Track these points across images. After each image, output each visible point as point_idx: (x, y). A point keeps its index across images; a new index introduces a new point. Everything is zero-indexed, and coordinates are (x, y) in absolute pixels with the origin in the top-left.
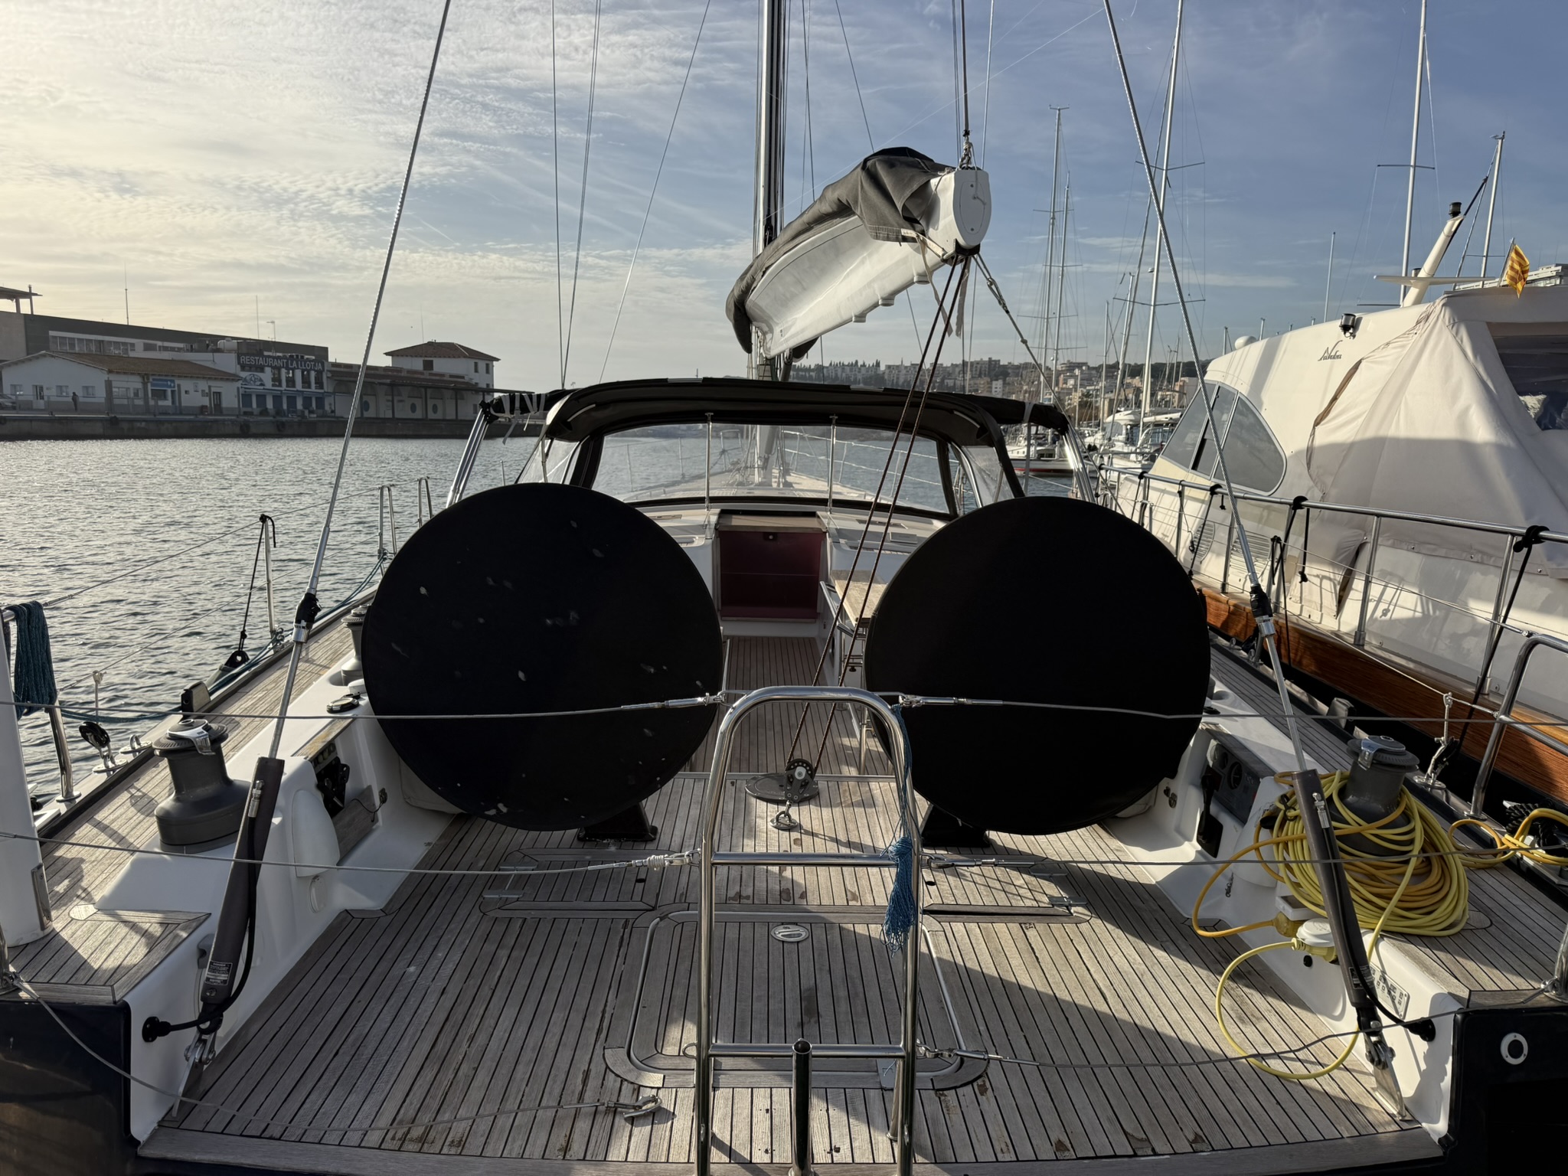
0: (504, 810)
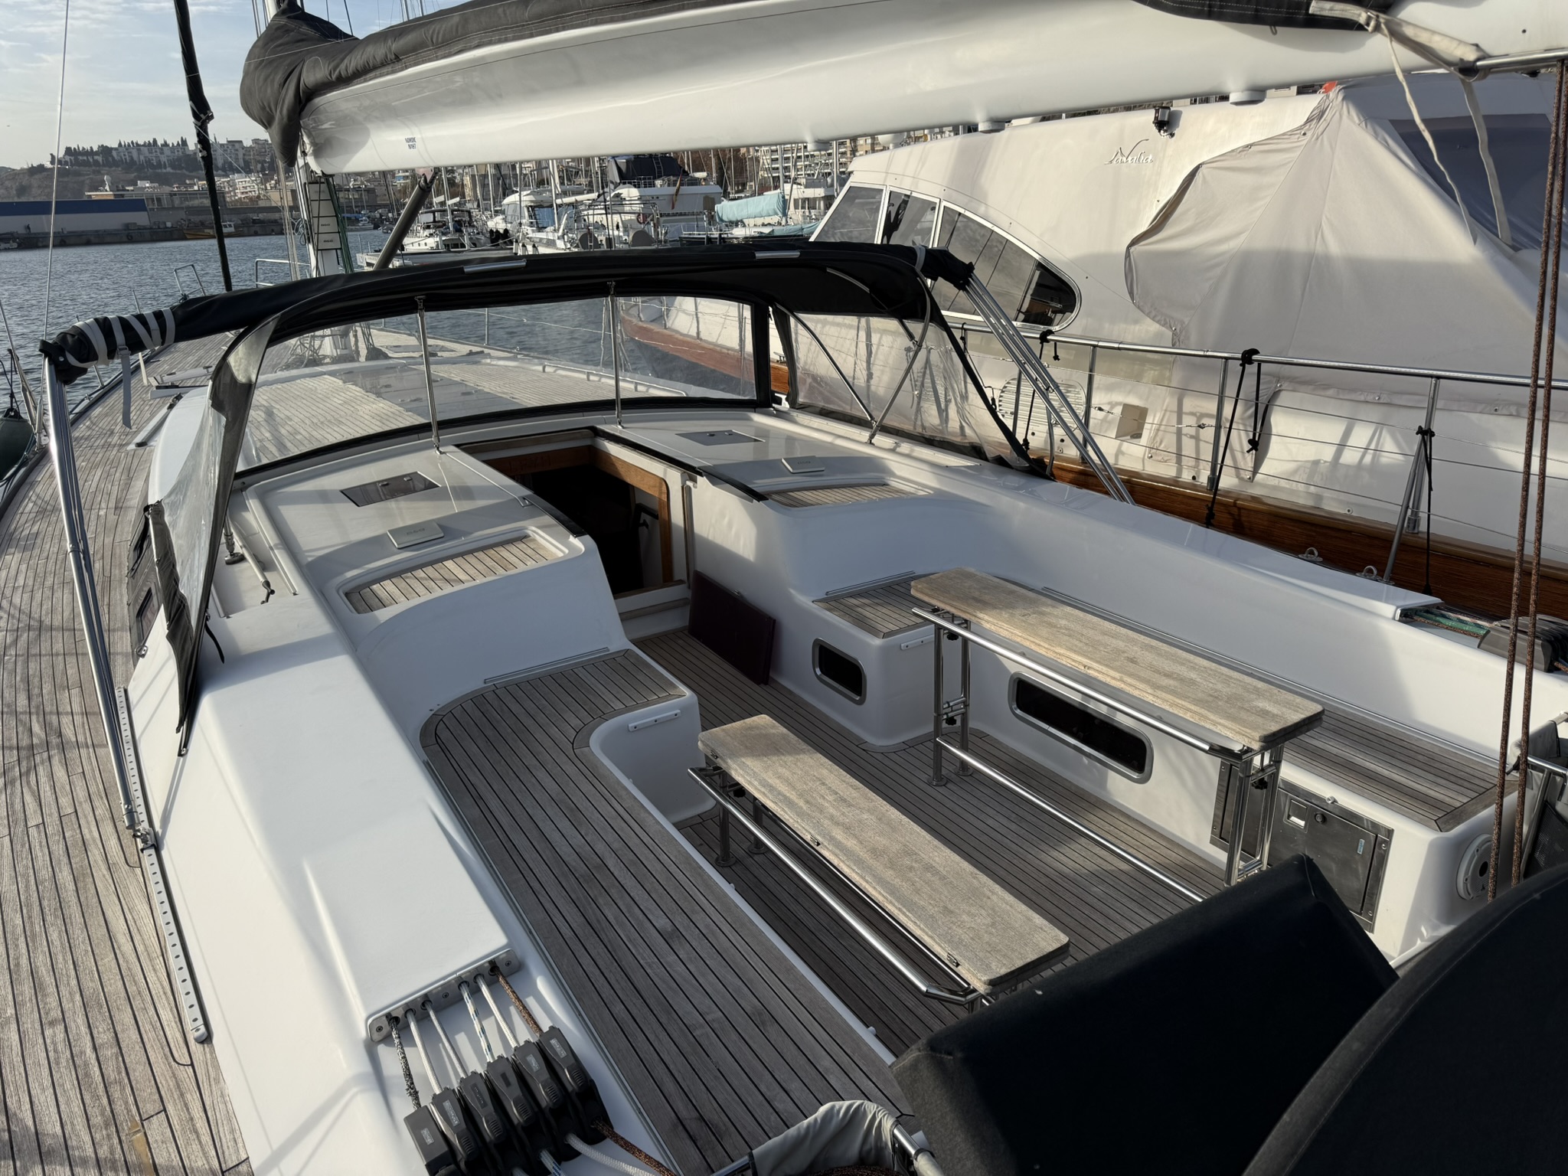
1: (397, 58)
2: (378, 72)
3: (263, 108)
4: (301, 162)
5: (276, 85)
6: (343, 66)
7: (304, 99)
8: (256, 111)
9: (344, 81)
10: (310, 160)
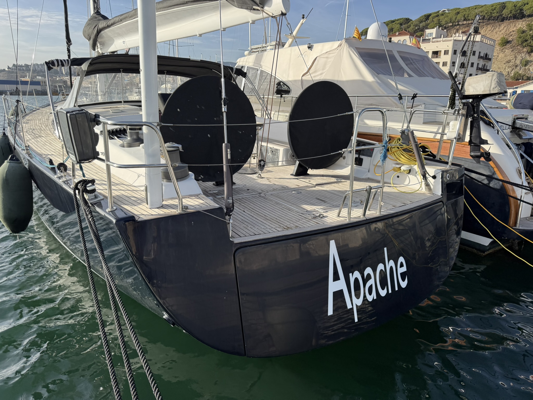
0: (203, 177)
1: (121, 20)
2: (116, 24)
3: (89, 35)
4: (96, 50)
5: (92, 29)
6: (109, 23)
7: (99, 32)
8: (86, 36)
9: (109, 26)
10: (99, 49)
